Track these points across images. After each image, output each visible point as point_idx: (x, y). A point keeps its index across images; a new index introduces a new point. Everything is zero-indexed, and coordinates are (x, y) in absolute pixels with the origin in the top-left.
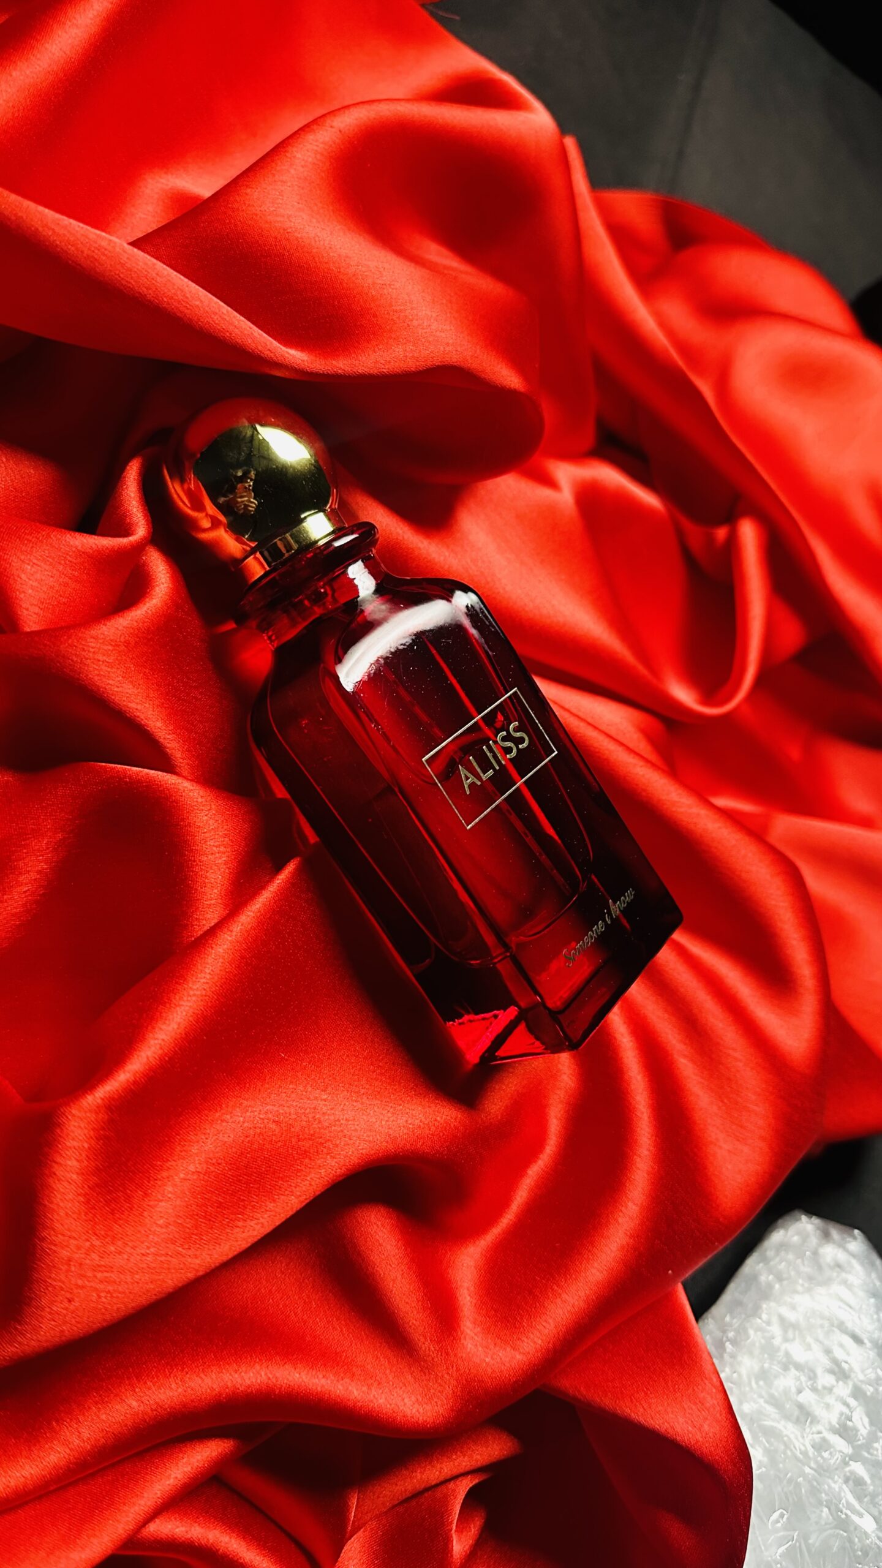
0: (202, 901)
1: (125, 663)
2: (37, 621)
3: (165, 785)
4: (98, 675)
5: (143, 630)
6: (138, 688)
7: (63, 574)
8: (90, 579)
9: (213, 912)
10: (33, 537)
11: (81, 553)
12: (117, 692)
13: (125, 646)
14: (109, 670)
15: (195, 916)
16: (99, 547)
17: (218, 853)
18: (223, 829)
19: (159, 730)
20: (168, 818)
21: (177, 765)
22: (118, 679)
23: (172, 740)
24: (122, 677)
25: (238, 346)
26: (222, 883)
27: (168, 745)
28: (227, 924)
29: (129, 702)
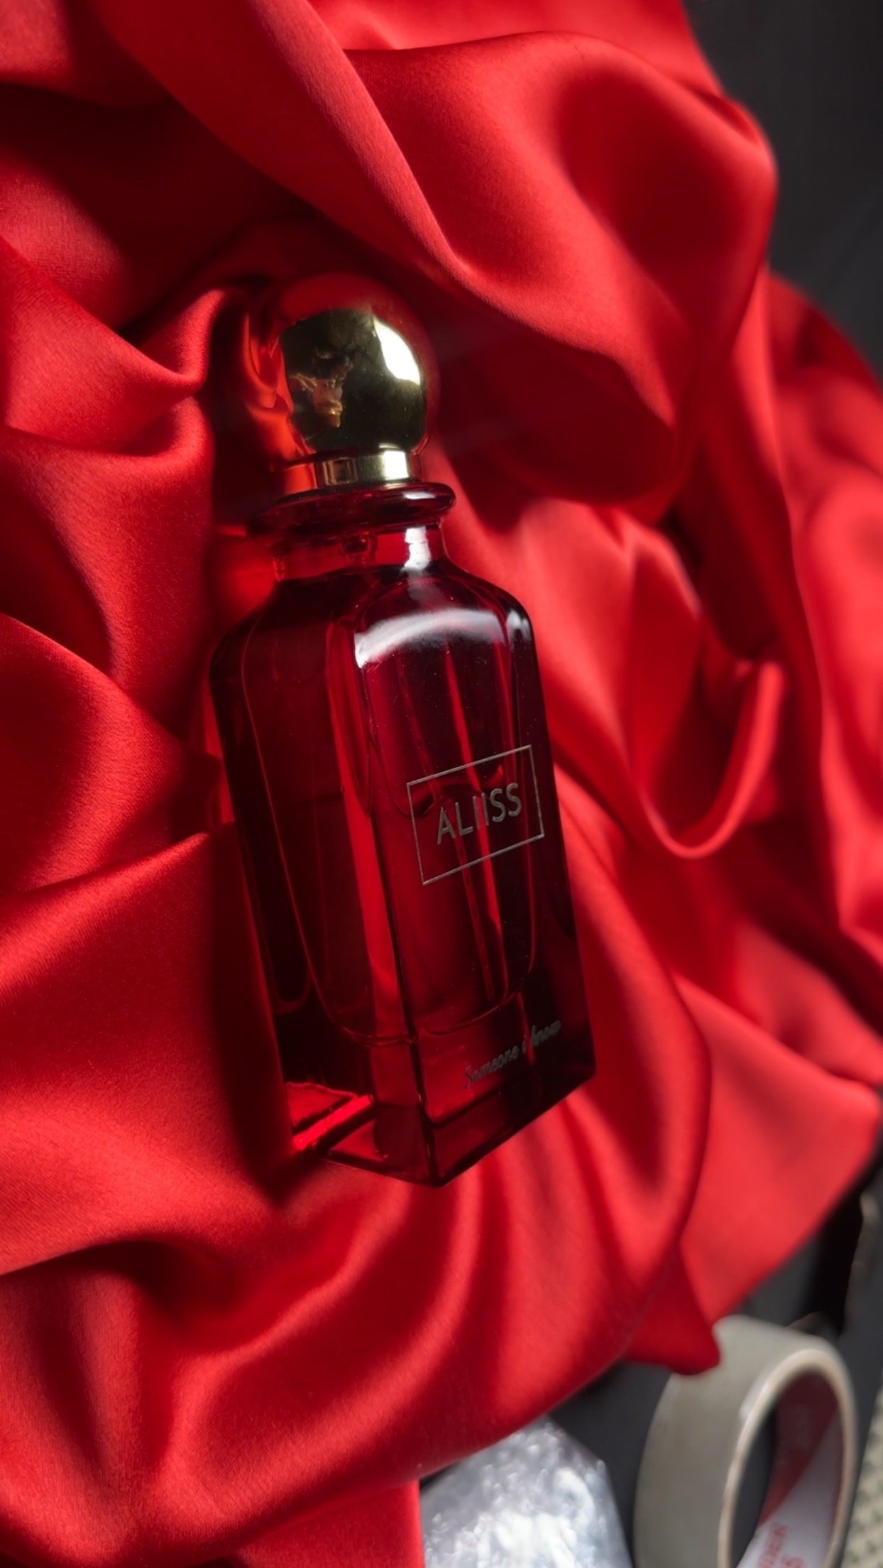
0: (76, 841)
1: (112, 519)
2: (30, 420)
3: (91, 684)
4: (74, 518)
5: (152, 489)
6: (113, 555)
7: (85, 380)
8: (113, 401)
9: (82, 859)
10: (70, 320)
11: (118, 366)
12: (87, 548)
13: (122, 499)
14: (90, 517)
15: (60, 857)
16: (142, 369)
17: (120, 791)
18: (136, 766)
19: (115, 616)
20: (78, 725)
21: (115, 667)
22: (96, 534)
23: (123, 634)
24: (102, 533)
25: (403, 220)
26: (108, 830)
27: (117, 638)
28: (96, 882)
29: (96, 566)
